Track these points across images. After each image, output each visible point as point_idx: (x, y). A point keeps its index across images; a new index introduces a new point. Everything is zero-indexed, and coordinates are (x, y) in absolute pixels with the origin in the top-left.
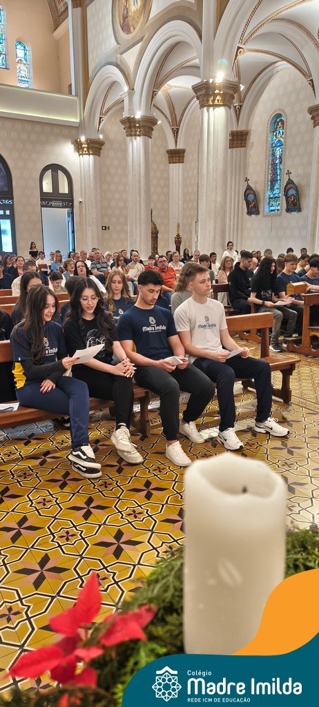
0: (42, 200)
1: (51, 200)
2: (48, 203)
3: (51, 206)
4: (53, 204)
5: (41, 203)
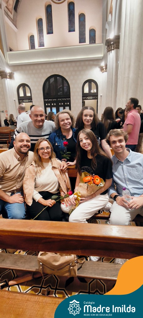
0: (83, 97)
1: (87, 96)
2: (86, 98)
4: (88, 98)
5: (82, 99)
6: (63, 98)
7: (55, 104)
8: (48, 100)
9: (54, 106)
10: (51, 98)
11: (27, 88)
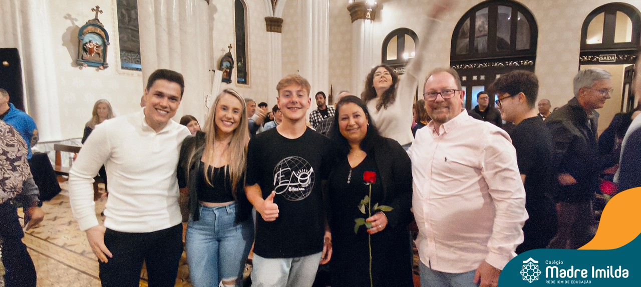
0: (582, 55)
1: (598, 54)
2: (593, 59)
3: (597, 62)
4: (601, 59)
5: (580, 60)
6: (509, 60)
7: (482, 78)
8: (463, 67)
9: (478, 83)
10: (473, 62)
11: (408, 38)
